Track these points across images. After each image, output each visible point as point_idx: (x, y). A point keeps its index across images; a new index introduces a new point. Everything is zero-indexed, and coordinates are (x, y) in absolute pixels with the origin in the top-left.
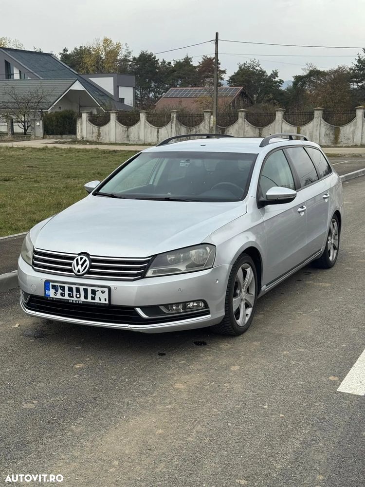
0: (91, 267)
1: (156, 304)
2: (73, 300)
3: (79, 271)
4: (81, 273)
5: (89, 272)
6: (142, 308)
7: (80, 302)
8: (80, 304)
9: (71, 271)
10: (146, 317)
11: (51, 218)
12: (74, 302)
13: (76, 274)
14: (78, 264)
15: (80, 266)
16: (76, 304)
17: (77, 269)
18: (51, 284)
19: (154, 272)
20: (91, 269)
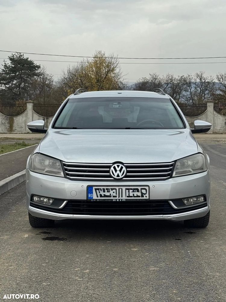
0: (128, 172)
1: (181, 198)
2: (116, 200)
3: (118, 176)
4: (121, 177)
5: (126, 176)
6: (173, 200)
7: (123, 200)
8: (124, 201)
9: (110, 176)
10: (176, 207)
11: (40, 145)
12: (118, 200)
13: (115, 179)
14: (116, 171)
15: (118, 172)
16: (119, 202)
17: (116, 174)
18: (94, 188)
19: (176, 173)
20: (127, 174)
